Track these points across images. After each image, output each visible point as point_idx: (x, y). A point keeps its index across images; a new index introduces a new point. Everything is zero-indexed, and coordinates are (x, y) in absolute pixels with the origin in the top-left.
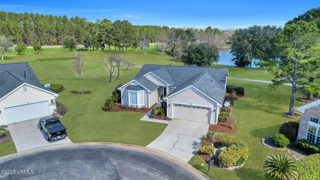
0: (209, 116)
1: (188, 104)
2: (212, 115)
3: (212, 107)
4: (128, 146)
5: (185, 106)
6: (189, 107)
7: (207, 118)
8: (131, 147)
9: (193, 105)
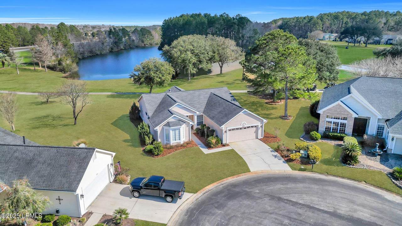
0: (256, 132)
1: (241, 127)
2: (260, 132)
3: (259, 124)
4: (238, 176)
5: (237, 129)
6: (241, 129)
7: (255, 134)
8: (242, 177)
9: (245, 126)
